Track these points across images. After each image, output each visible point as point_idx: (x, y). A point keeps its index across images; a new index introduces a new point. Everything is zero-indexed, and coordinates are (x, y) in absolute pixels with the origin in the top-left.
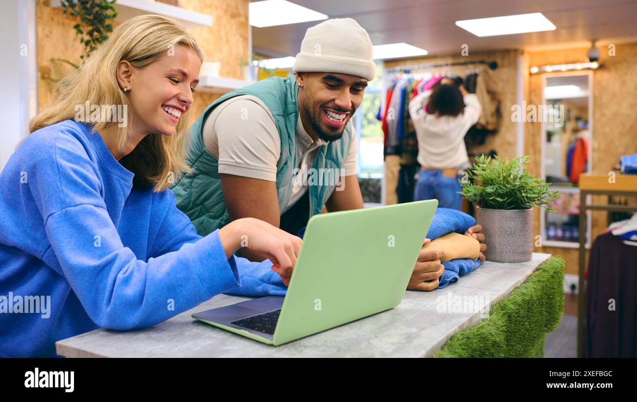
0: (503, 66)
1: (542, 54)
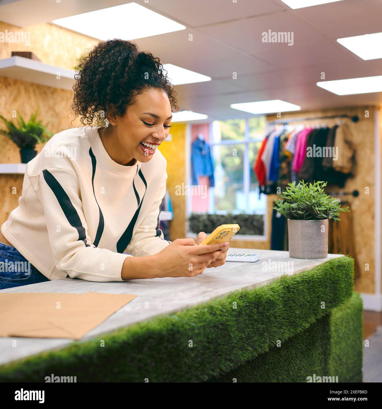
0: (363, 120)
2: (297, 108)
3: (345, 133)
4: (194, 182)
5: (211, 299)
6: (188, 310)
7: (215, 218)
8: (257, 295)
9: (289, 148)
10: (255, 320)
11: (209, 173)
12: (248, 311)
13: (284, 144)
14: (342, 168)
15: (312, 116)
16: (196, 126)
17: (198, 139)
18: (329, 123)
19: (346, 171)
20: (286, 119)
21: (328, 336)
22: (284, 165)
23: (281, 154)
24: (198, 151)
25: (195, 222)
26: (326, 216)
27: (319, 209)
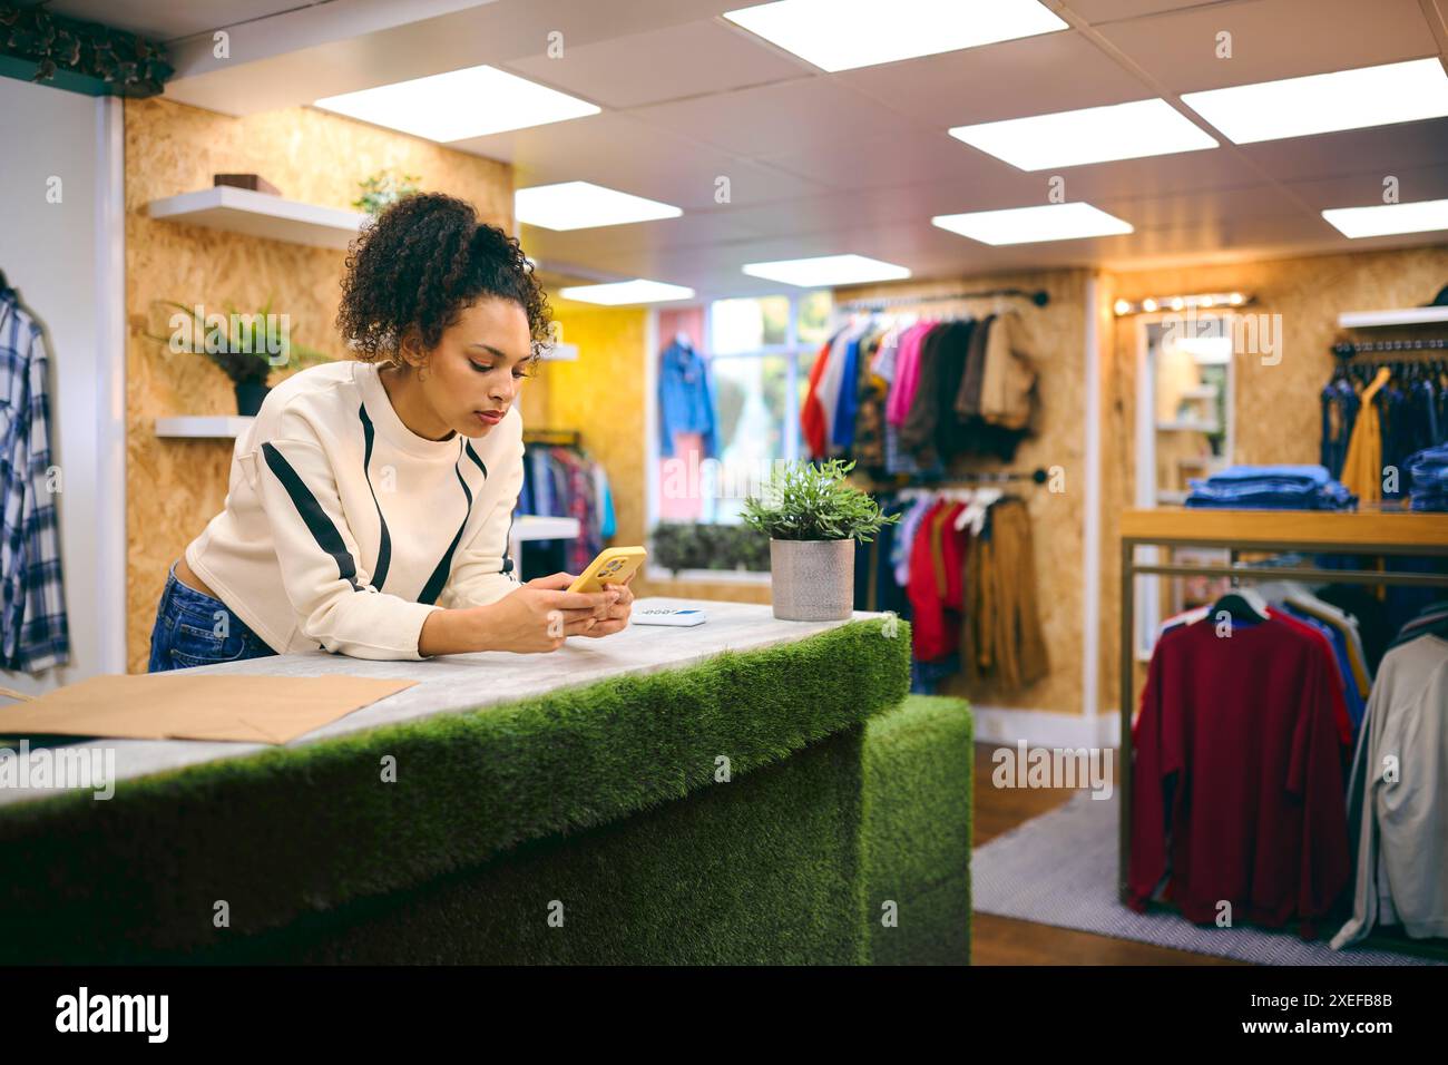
0: (1060, 299)
1: (1137, 276)
2: (902, 273)
3: (1010, 334)
4: (666, 447)
5: (557, 690)
6: (500, 708)
7: (712, 533)
8: (655, 685)
9: (881, 368)
10: (651, 734)
11: (702, 426)
12: (633, 715)
13: (868, 358)
14: (1003, 415)
15: (939, 291)
16: (670, 315)
17: (674, 344)
18: (975, 310)
19: (1013, 423)
20: (877, 299)
21: (855, 782)
22: (868, 409)
23: (862, 382)
24: (675, 374)
25: (667, 541)
26: (840, 533)
27: (829, 518)
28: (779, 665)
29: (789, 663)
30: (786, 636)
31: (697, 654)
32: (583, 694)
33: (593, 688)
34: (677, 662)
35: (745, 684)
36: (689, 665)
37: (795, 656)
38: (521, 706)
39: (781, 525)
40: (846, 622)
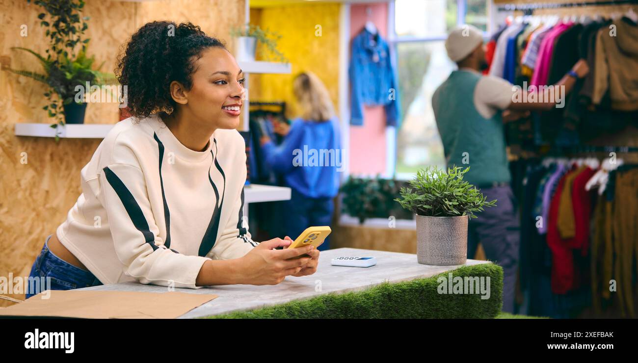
5: (293, 301)
8: (344, 300)
9: (528, 59)
11: (386, 99)
13: (521, 51)
16: (360, 8)
17: (364, 30)
23: (517, 71)
25: (354, 194)
26: (456, 212)
27: (451, 203)
28: (417, 291)
29: (423, 290)
30: (422, 274)
31: (368, 283)
32: (306, 303)
33: (311, 301)
34: (357, 288)
35: (396, 302)
36: (363, 290)
37: (426, 286)
38: (274, 309)
39: (422, 207)
40: (460, 267)
